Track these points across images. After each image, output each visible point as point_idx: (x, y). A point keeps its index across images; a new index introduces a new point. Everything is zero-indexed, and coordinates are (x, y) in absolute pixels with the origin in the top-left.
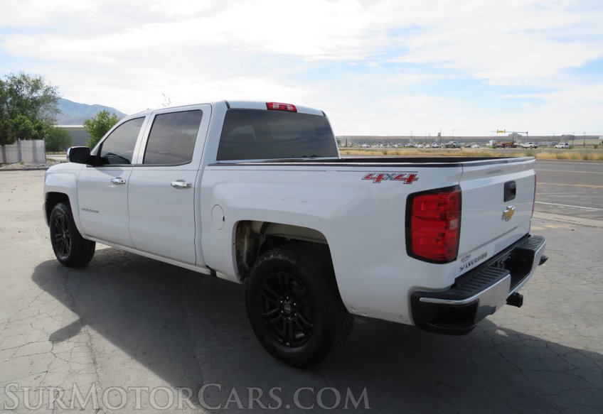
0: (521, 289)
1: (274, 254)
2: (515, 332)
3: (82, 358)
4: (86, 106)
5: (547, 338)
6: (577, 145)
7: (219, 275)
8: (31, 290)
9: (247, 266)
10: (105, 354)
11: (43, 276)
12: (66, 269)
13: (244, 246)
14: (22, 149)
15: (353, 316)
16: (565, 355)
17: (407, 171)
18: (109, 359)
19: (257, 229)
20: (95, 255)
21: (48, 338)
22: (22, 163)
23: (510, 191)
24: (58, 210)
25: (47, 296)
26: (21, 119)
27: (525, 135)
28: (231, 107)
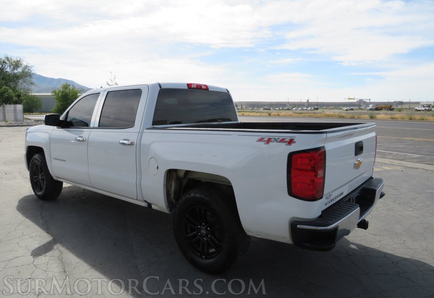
0: (367, 217)
1: (194, 193)
2: (363, 246)
3: (55, 268)
4: (52, 80)
5: (385, 250)
6: (405, 109)
7: (154, 207)
8: (16, 217)
9: (174, 201)
10: (72, 265)
11: (25, 207)
12: (41, 202)
13: (172, 186)
14: (6, 111)
15: (249, 237)
16: (398, 263)
17: (288, 136)
18: (75, 269)
19: (182, 174)
20: (63, 191)
21: (30, 254)
22: (6, 122)
23: (359, 148)
24: (36, 159)
25: (29, 222)
26: (6, 89)
27: (369, 101)
28: (163, 87)
